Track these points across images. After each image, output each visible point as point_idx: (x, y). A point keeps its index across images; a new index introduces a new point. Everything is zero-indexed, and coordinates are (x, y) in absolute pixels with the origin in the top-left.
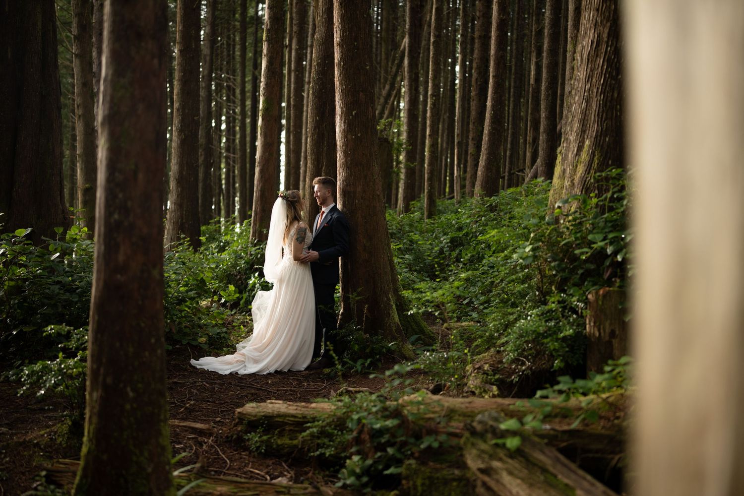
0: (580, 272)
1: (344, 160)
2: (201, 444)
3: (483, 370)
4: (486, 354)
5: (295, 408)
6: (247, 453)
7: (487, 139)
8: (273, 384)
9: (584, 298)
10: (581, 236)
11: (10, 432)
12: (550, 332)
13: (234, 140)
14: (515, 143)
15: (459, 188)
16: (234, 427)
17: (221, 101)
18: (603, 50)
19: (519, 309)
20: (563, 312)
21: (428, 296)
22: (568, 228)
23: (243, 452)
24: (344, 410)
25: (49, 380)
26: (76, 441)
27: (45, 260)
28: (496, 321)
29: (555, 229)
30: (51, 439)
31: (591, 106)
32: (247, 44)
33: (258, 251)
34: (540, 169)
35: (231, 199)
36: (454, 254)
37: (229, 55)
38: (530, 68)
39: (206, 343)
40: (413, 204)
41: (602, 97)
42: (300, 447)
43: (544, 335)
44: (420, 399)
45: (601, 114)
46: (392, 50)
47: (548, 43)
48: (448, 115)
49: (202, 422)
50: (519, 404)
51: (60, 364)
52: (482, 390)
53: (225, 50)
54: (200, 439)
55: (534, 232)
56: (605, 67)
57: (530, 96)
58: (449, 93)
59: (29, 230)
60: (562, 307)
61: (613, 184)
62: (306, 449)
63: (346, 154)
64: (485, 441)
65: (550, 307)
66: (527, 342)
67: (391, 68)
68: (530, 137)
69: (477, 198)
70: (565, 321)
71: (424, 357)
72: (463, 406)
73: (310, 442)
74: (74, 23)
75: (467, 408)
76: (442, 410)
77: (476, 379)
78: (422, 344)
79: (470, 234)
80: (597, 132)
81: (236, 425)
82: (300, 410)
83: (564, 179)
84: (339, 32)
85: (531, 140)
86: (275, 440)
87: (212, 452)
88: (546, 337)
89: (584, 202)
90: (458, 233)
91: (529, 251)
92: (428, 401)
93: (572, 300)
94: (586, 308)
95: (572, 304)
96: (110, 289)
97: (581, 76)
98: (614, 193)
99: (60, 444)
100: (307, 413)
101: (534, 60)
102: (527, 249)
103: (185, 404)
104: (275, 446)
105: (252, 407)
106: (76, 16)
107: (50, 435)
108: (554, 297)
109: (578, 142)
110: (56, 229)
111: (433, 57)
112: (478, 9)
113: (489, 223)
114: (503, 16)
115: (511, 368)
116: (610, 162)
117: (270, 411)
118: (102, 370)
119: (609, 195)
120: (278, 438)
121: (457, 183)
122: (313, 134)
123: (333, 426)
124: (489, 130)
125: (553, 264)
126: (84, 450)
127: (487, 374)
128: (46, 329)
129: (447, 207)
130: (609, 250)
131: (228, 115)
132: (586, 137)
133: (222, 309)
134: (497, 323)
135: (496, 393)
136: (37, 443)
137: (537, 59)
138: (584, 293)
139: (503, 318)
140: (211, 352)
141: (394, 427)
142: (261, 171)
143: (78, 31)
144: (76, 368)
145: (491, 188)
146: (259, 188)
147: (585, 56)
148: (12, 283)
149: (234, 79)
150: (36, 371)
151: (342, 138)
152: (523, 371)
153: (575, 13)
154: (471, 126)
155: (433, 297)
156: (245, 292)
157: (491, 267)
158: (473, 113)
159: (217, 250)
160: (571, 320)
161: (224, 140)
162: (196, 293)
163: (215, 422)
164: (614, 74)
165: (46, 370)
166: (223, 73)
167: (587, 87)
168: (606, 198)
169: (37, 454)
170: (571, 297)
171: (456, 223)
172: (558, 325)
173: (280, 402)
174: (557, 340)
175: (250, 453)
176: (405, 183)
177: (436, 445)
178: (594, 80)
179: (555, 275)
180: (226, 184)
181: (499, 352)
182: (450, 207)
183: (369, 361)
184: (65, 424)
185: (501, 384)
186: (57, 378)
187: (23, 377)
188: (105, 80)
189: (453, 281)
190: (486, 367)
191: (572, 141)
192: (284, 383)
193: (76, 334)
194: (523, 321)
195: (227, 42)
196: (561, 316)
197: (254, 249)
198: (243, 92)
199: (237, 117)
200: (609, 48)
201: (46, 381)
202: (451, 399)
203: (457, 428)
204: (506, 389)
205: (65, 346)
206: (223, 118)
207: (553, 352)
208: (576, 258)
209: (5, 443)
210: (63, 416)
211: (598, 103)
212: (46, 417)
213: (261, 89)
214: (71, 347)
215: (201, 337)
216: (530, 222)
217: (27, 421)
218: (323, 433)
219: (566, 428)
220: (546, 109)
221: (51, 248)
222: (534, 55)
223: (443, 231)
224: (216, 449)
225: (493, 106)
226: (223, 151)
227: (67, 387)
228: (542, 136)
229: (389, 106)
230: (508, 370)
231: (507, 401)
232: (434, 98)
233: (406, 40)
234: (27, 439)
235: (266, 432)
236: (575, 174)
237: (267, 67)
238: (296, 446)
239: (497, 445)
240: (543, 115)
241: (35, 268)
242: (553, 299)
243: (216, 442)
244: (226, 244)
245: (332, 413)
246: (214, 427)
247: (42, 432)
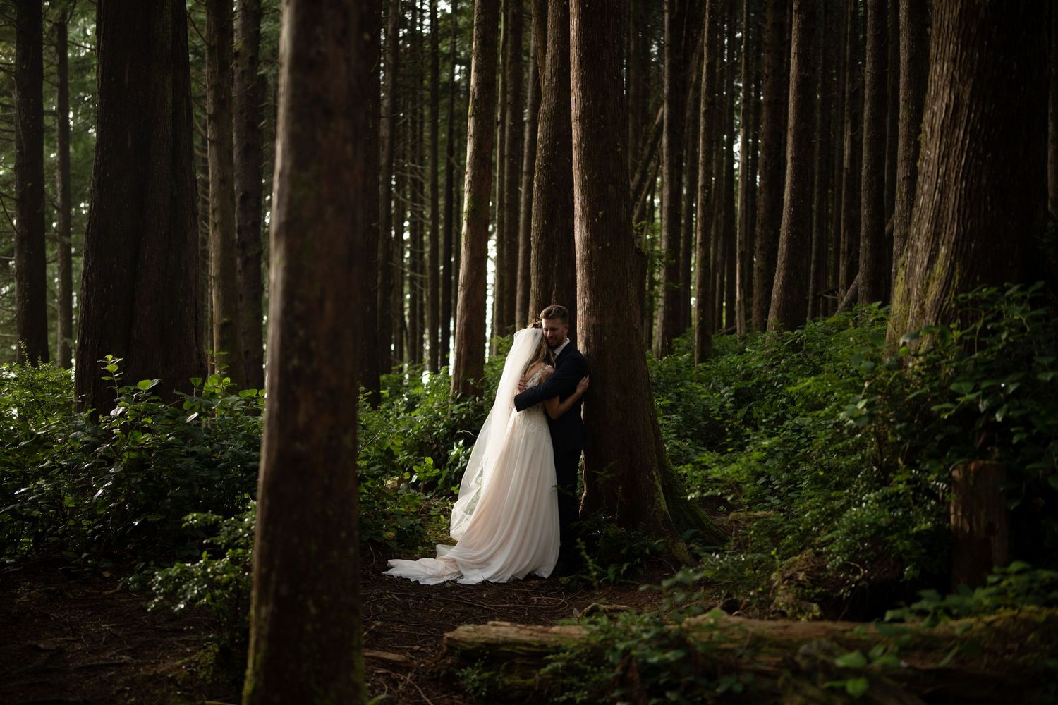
0: (939, 437)
1: (587, 280)
2: (395, 683)
3: (797, 581)
4: (798, 557)
5: (529, 632)
6: (462, 696)
7: (784, 247)
8: (489, 598)
9: (947, 475)
10: (939, 386)
11: (135, 661)
12: (897, 525)
13: (422, 254)
14: (821, 253)
15: (743, 318)
16: (442, 658)
17: (404, 200)
18: (964, 118)
19: (847, 491)
20: (914, 496)
21: (716, 472)
22: (919, 374)
23: (455, 695)
24: (602, 637)
25: (190, 589)
26: (224, 676)
27: (178, 422)
28: (813, 509)
29: (900, 377)
30: (191, 672)
31: (947, 197)
32: (439, 121)
33: (462, 410)
34: (861, 289)
35: (418, 337)
36: (741, 413)
37: (414, 137)
38: (842, 146)
39: (393, 540)
40: (677, 342)
41: (964, 185)
42: (536, 688)
43: (886, 530)
44: (712, 621)
45: (962, 209)
46: (643, 125)
47: (870, 109)
48: (723, 214)
49: (395, 651)
50: (859, 630)
51: (205, 568)
52: (797, 609)
53: (409, 129)
54: (393, 675)
55: (869, 380)
56: (968, 142)
57: (844, 185)
58: (724, 183)
59: (156, 381)
60: (912, 489)
61: (985, 310)
62: (546, 692)
63: (589, 272)
64: (814, 684)
65: (895, 489)
66: (862, 540)
67: (643, 150)
68: (844, 243)
69: (771, 332)
70: (919, 510)
71: (712, 560)
72: (775, 632)
73: (550, 682)
74: (209, 97)
75: (781, 635)
76: (745, 638)
77: (787, 593)
78: (700, 542)
79: (763, 384)
80: (958, 234)
81: (444, 656)
82: (537, 636)
83: (909, 304)
84: (578, 101)
85: (846, 249)
86: (500, 678)
87: (412, 694)
88: (892, 533)
89: (943, 336)
90: (746, 382)
91: (862, 408)
92: (723, 625)
93: (929, 479)
94: (949, 491)
95: (928, 484)
96: (285, 463)
97: (932, 156)
98: (986, 323)
99: (204, 679)
100: (546, 639)
101: (848, 133)
102: (860, 405)
103: (368, 626)
104: (500, 687)
105: (468, 631)
106: (211, 88)
107: (190, 667)
108: (901, 474)
109: (929, 250)
110: (192, 380)
111: (704, 133)
112: (766, 63)
113: (791, 368)
114: (805, 72)
115: (837, 578)
116: (978, 278)
117: (493, 636)
118: (274, 576)
119: (979, 325)
120: (505, 675)
121: (740, 311)
122: (539, 244)
123: (584, 660)
124: (788, 235)
125: (898, 427)
126: (248, 687)
127: (804, 587)
128: (185, 518)
129: (727, 346)
130: (982, 406)
131: (415, 220)
132: (941, 242)
133: (413, 491)
134: (815, 512)
135: (818, 614)
136: (172, 677)
137: (852, 132)
138: (946, 469)
139: (824, 504)
140: (400, 552)
141: (678, 661)
142: (466, 298)
143: (214, 109)
144: (226, 573)
145: (793, 317)
146: (464, 321)
147: (937, 127)
148: (133, 455)
149: (422, 170)
150: (171, 576)
151: (584, 249)
152: (857, 582)
153: (909, 67)
154: (758, 229)
155: (724, 475)
156: (445, 468)
157: (795, 431)
158: (761, 212)
159: (404, 409)
160: (928, 508)
161: (407, 255)
162: (381, 469)
163: (413, 652)
164: (981, 151)
165: (186, 575)
166: (407, 162)
167: (941, 170)
168: (974, 331)
169: (173, 693)
170: (926, 474)
171: (743, 369)
172: (907, 515)
173: (507, 624)
174: (908, 536)
175: (465, 697)
176: (664, 312)
177: (738, 688)
178: (951, 160)
179: (900, 443)
180: (410, 316)
181: (818, 554)
182: (730, 346)
183: (625, 566)
184: (210, 651)
185: (823, 601)
186: (201, 586)
187: (154, 586)
188: (281, 175)
189: (752, 451)
190: (801, 576)
191: (920, 248)
192: (504, 598)
193: (226, 526)
194: (855, 509)
195: (412, 118)
196: (912, 502)
197: (457, 406)
198: (435, 187)
199: (425, 222)
200: (973, 115)
201: (186, 590)
202: (756, 622)
203: (769, 664)
204: (832, 608)
205: (212, 542)
206: (406, 224)
207: (903, 555)
208: (929, 418)
209: (129, 678)
210: (208, 640)
211: (958, 193)
212: (182, 642)
213: (466, 182)
214: (220, 543)
215: (387, 530)
216: (862, 365)
217: (156, 647)
218: (570, 669)
219: (931, 665)
220: (868, 203)
221: (186, 406)
222: (848, 126)
223: (724, 381)
224: (417, 690)
225: (793, 200)
226: (406, 270)
227: (213, 599)
228: (864, 242)
229: (639, 204)
230: (833, 580)
231: (840, 626)
232: (707, 191)
233: (664, 110)
234: (159, 672)
235: (487, 666)
236: (926, 296)
237: (474, 152)
238: (530, 688)
239: (832, 690)
240: (864, 212)
241: (165, 433)
242: (899, 478)
243: (416, 680)
244: (415, 400)
245: (585, 641)
246: (411, 659)
247: (179, 663)
